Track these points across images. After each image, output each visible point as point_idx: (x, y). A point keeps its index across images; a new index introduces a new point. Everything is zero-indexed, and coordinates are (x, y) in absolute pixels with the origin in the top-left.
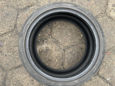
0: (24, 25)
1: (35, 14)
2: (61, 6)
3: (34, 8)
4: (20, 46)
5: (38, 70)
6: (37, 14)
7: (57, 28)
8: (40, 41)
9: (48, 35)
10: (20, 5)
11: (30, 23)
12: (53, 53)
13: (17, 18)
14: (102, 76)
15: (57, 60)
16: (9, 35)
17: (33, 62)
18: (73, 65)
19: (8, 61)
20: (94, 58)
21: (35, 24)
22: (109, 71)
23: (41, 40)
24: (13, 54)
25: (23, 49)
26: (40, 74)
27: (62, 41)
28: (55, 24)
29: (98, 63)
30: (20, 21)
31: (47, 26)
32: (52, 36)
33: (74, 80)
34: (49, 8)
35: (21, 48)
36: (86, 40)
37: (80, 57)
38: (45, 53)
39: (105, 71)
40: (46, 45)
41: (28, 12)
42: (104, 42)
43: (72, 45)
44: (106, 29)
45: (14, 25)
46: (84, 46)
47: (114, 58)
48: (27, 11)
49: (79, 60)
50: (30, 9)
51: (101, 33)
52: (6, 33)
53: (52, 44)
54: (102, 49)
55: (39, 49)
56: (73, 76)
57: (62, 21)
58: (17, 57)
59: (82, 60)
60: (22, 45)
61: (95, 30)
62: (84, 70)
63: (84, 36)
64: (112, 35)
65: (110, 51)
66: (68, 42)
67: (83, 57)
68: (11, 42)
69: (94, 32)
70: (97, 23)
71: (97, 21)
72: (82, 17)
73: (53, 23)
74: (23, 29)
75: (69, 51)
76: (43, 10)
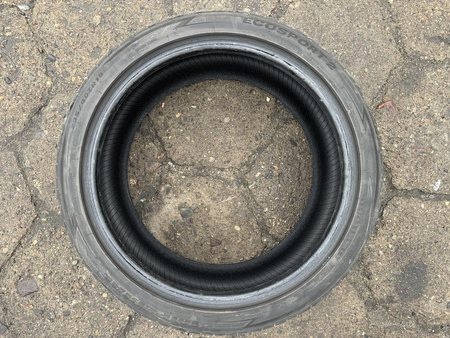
0: (60, 186)
1: (71, 129)
2: (137, 50)
3: (58, 104)
4: (89, 261)
5: (194, 300)
6: (80, 125)
7: (176, 125)
8: (147, 201)
9: (157, 164)
10: (5, 123)
11: (75, 168)
12: (212, 213)
13: (23, 172)
14: (410, 188)
15: (237, 228)
16: (35, 242)
17: (163, 285)
18: (299, 210)
19: (84, 326)
20: (345, 153)
21: (93, 161)
22: (425, 157)
23: (146, 195)
24: (86, 294)
25: (104, 264)
26: (207, 309)
27: (216, 158)
28: (161, 113)
29: (367, 162)
30: (41, 176)
31: (138, 136)
32: (174, 159)
33: (326, 260)
34: (106, 81)
35: (96, 265)
36: (291, 108)
37: (304, 172)
38: (186, 230)
39: (412, 167)
40: (174, 200)
41: (46, 132)
42: (344, 83)
43: (258, 149)
44: (333, 30)
45: (29, 200)
46: (295, 129)
47: (414, 109)
48: (43, 128)
49: (309, 183)
50: (49, 115)
51: (320, 60)
52: (20, 243)
53: (189, 185)
54: (353, 110)
55: (159, 227)
56: (315, 250)
57: (175, 91)
58: (105, 295)
59: (316, 180)
60: (95, 252)
61: (295, 64)
62: (338, 211)
63: (277, 95)
64: (365, 35)
65: (389, 92)
66: (239, 149)
67: (316, 166)
68: (55, 261)
69: (296, 71)
70: (289, 36)
71: (283, 30)
72: (228, 47)
73: (152, 116)
74: (65, 202)
75: (259, 174)
76: (88, 100)
